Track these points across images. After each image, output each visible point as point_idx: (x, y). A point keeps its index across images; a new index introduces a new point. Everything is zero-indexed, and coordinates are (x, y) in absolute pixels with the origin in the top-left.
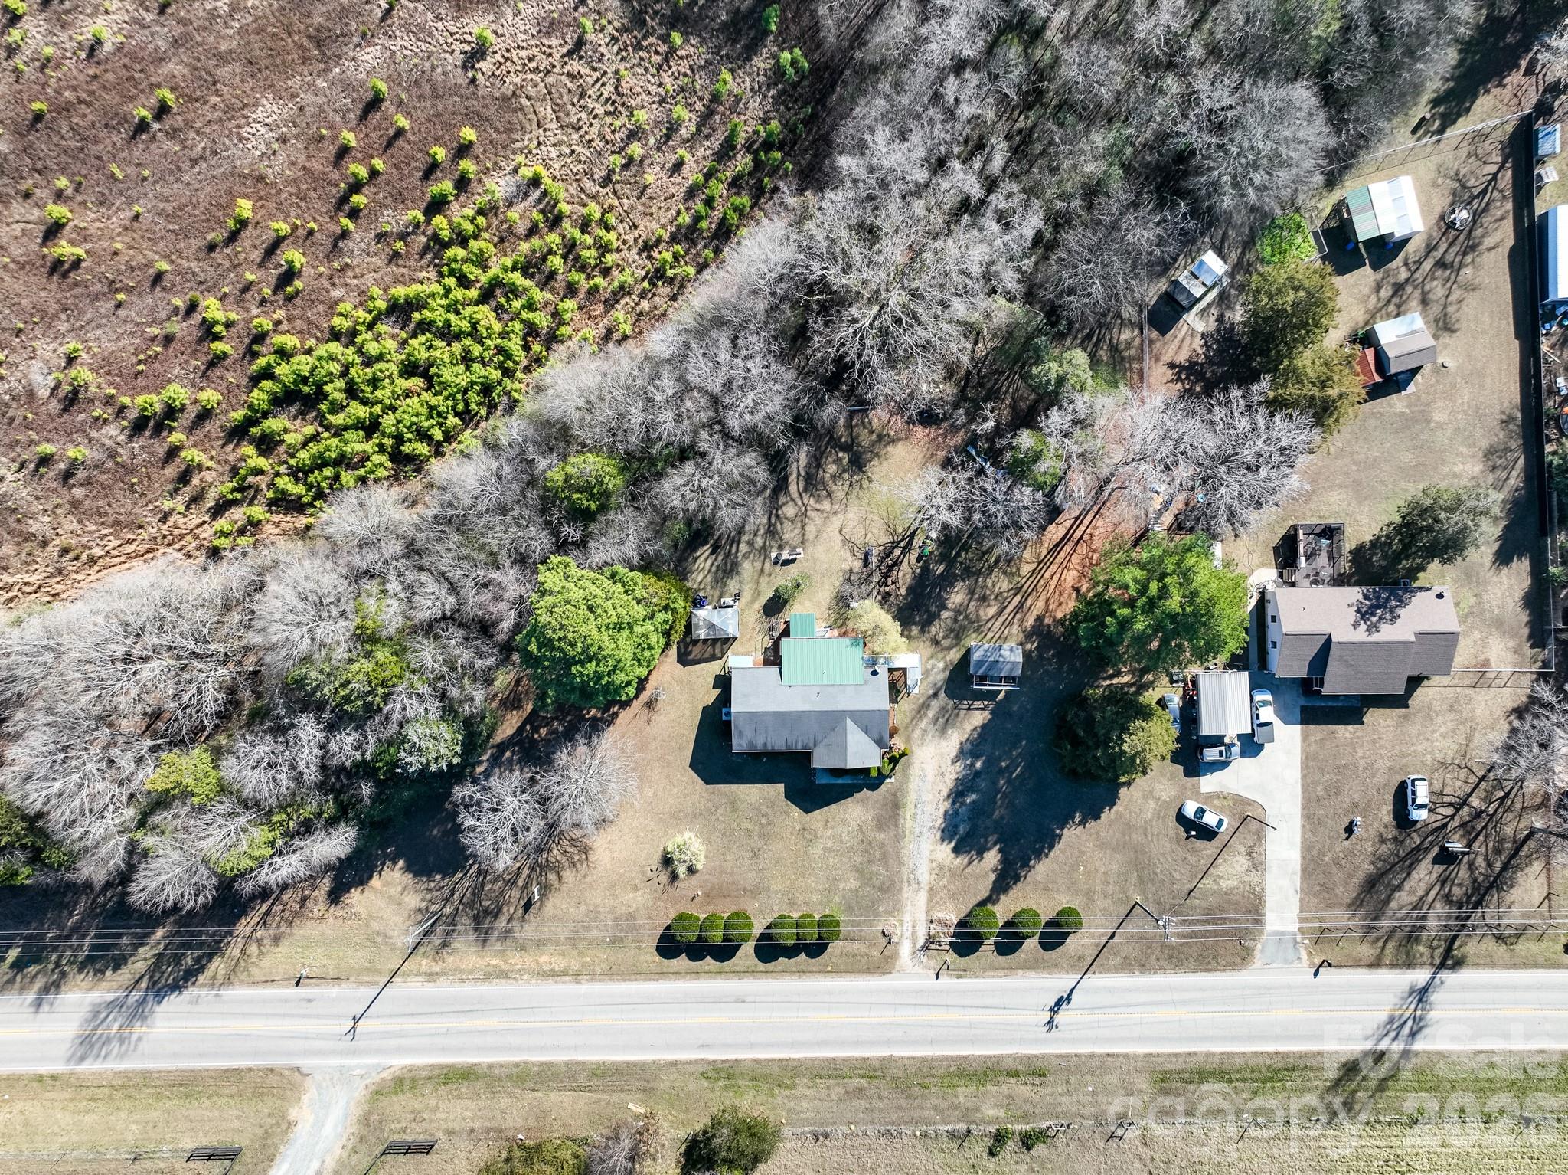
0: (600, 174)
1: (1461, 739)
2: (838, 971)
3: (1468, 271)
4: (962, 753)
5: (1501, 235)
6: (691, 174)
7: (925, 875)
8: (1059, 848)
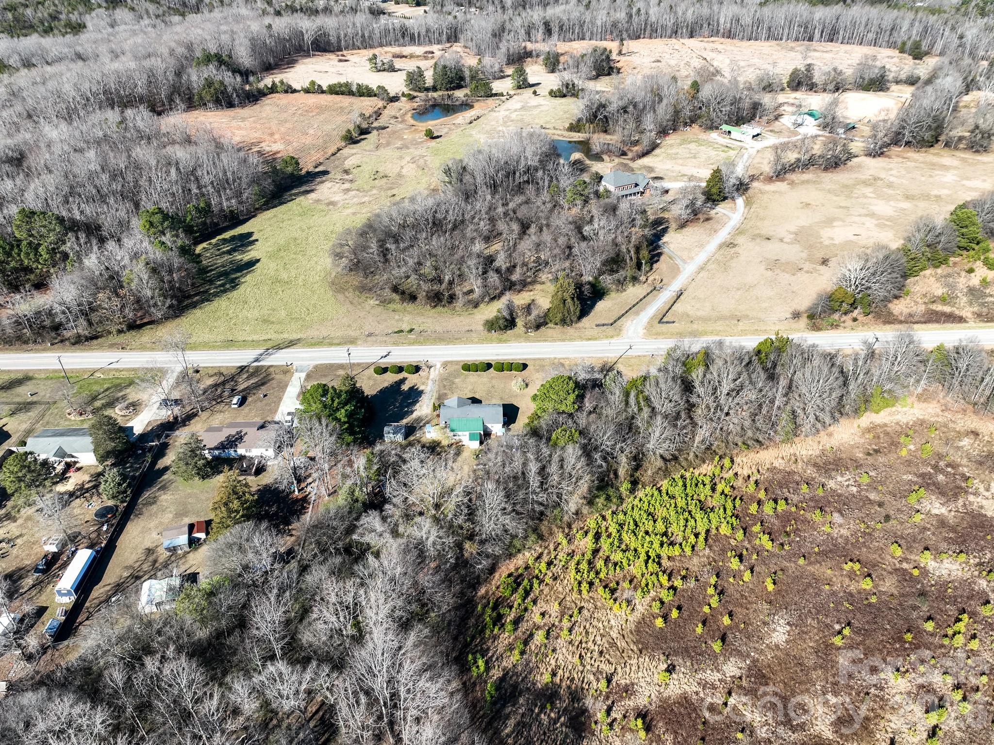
0: (585, 612)
1: (211, 418)
2: (460, 361)
3: (126, 574)
4: (412, 412)
5: (98, 591)
6: (536, 610)
7: (430, 383)
8: (379, 389)
